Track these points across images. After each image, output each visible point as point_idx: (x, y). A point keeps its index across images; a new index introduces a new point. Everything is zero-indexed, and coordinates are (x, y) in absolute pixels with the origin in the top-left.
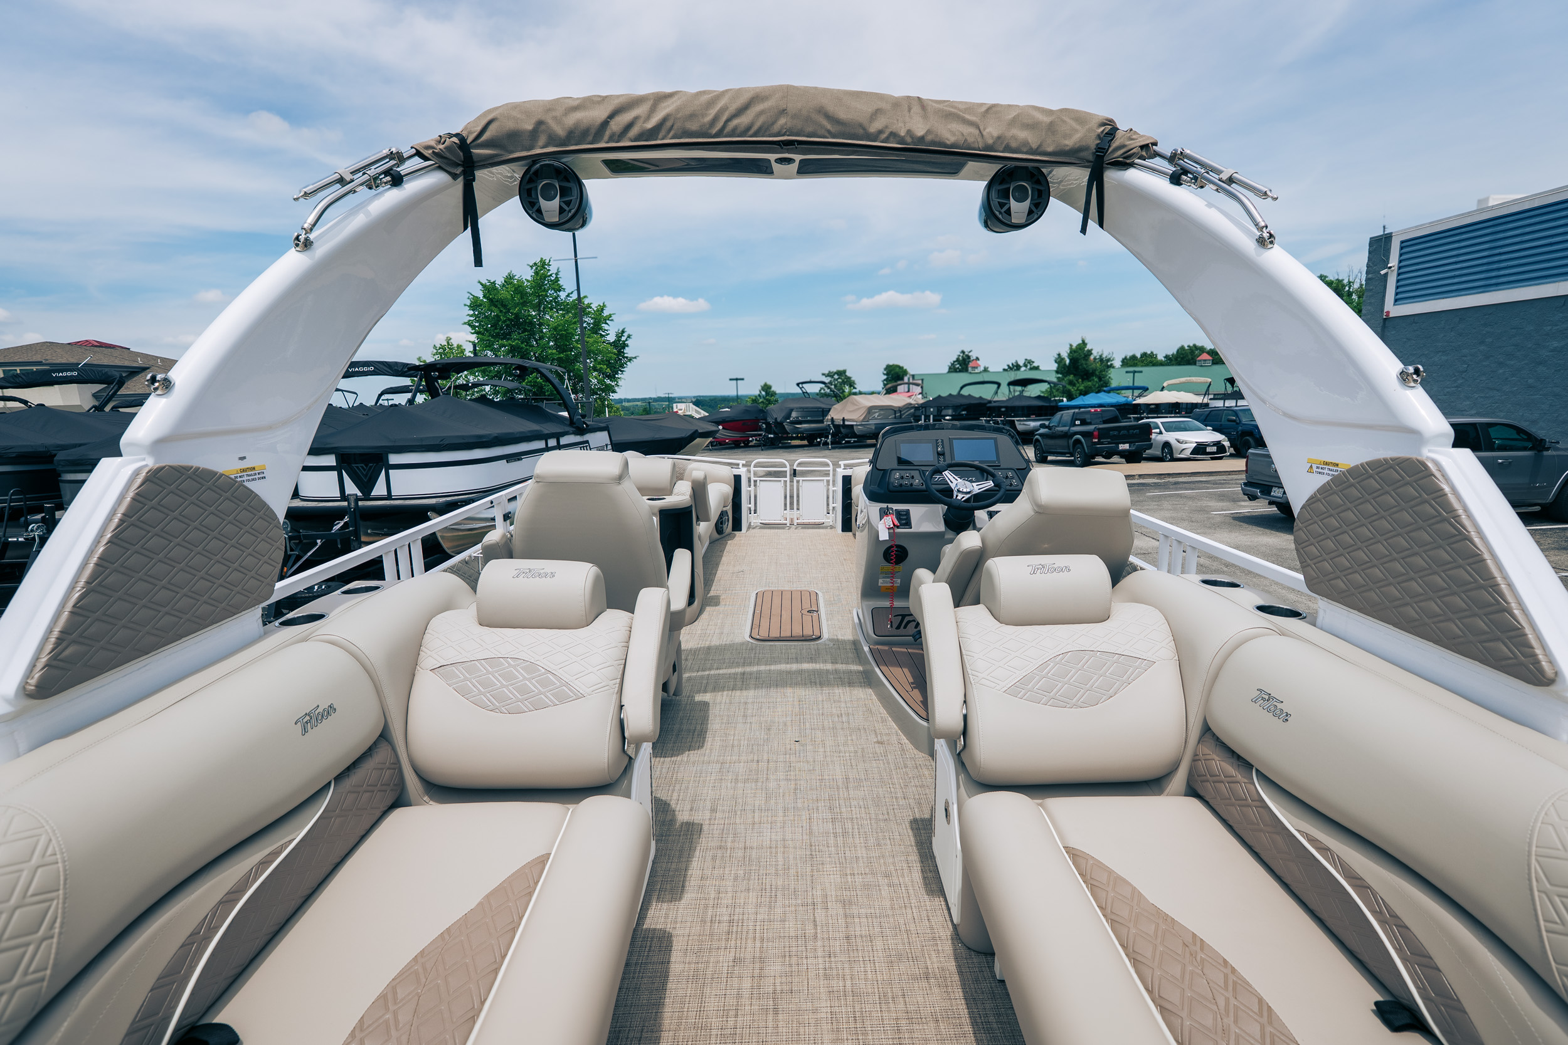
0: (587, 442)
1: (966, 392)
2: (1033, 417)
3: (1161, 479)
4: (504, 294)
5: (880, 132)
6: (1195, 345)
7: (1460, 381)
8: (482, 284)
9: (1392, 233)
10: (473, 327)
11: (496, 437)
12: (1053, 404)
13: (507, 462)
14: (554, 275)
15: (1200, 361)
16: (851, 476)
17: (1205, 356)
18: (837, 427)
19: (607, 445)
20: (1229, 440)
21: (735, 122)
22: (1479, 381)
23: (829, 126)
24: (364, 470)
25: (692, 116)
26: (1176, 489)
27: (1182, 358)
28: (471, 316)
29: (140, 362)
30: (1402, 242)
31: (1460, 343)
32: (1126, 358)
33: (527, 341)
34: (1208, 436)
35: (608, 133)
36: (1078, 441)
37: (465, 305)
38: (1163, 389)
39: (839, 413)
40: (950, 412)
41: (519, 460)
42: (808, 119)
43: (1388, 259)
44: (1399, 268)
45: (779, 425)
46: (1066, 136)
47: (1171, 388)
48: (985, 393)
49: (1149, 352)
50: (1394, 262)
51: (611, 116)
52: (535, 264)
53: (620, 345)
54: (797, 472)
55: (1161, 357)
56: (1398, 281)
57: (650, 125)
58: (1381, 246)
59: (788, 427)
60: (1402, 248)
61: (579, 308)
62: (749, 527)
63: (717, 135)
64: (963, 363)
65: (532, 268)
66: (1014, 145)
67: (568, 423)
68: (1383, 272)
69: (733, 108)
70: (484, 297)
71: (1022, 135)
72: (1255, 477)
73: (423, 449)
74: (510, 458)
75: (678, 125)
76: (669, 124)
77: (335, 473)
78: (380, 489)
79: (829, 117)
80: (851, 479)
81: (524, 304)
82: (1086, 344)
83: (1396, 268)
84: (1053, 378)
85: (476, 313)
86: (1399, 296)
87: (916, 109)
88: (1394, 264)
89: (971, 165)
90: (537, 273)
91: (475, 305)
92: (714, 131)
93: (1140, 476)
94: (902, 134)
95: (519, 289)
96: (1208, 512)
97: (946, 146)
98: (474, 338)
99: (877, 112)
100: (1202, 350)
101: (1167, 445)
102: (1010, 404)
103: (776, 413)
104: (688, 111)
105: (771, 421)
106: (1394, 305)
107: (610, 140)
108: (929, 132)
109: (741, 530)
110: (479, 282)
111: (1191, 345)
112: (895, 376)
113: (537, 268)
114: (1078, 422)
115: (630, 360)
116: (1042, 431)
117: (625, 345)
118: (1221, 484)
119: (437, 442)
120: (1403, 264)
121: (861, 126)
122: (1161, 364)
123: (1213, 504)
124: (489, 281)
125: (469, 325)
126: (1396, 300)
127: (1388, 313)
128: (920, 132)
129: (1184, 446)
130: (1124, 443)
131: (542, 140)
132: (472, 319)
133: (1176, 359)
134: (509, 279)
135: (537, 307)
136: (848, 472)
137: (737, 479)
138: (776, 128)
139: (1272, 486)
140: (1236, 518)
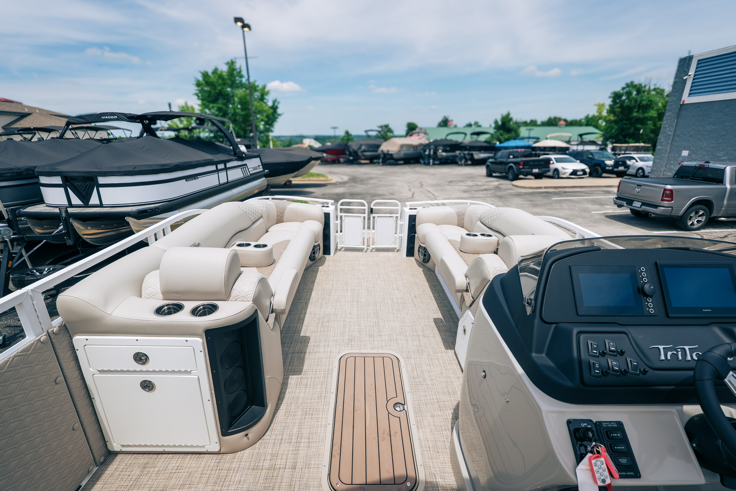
0: (246, 165)
1: (450, 137)
2: (483, 152)
3: (556, 189)
4: (213, 78)
6: (557, 117)
7: (720, 141)
8: (201, 73)
9: (693, 55)
10: (198, 96)
11: (176, 165)
12: (493, 145)
13: (186, 181)
14: (238, 69)
15: (559, 124)
16: (415, 215)
17: (562, 122)
18: (385, 155)
19: (259, 166)
20: (590, 168)
22: (732, 141)
24: (83, 187)
26: (567, 196)
27: (550, 123)
28: (197, 90)
29: (26, 110)
30: (699, 61)
31: (724, 119)
32: (525, 122)
33: (226, 105)
34: (579, 166)
36: (511, 167)
38: (547, 139)
39: (387, 147)
40: (441, 148)
41: (195, 179)
43: (689, 70)
44: (695, 76)
45: (355, 152)
47: (551, 138)
48: (459, 138)
49: (533, 120)
50: (692, 72)
52: (228, 63)
53: (274, 108)
54: (373, 210)
56: (693, 83)
58: (686, 63)
59: (360, 154)
60: (698, 64)
61: (252, 88)
62: (336, 249)
64: (445, 123)
65: (227, 65)
67: (233, 153)
68: (685, 78)
70: (203, 80)
72: (623, 195)
73: (121, 174)
74: (187, 178)
77: (63, 189)
78: (94, 200)
80: (415, 218)
81: (224, 84)
82: (510, 115)
83: (692, 76)
84: (492, 131)
85: (200, 89)
86: (692, 92)
88: (692, 73)
90: (230, 67)
91: (198, 84)
93: (545, 188)
95: (221, 77)
96: (590, 212)
98: (199, 102)
100: (560, 119)
101: (556, 170)
102: (472, 145)
103: (354, 146)
105: (351, 150)
106: (688, 97)
109: (329, 254)
111: (555, 117)
112: (412, 129)
113: (229, 65)
114: (511, 157)
115: (279, 115)
116: (491, 160)
117: (277, 108)
118: (589, 193)
119: (131, 169)
120: (697, 73)
122: (539, 126)
123: (590, 206)
124: (205, 72)
125: (196, 95)
126: (690, 94)
127: (684, 101)
129: (565, 171)
130: (536, 168)
132: (197, 92)
133: (548, 123)
134: (215, 71)
135: (231, 86)
136: (413, 212)
137: (327, 216)
139: (634, 201)
140: (607, 217)
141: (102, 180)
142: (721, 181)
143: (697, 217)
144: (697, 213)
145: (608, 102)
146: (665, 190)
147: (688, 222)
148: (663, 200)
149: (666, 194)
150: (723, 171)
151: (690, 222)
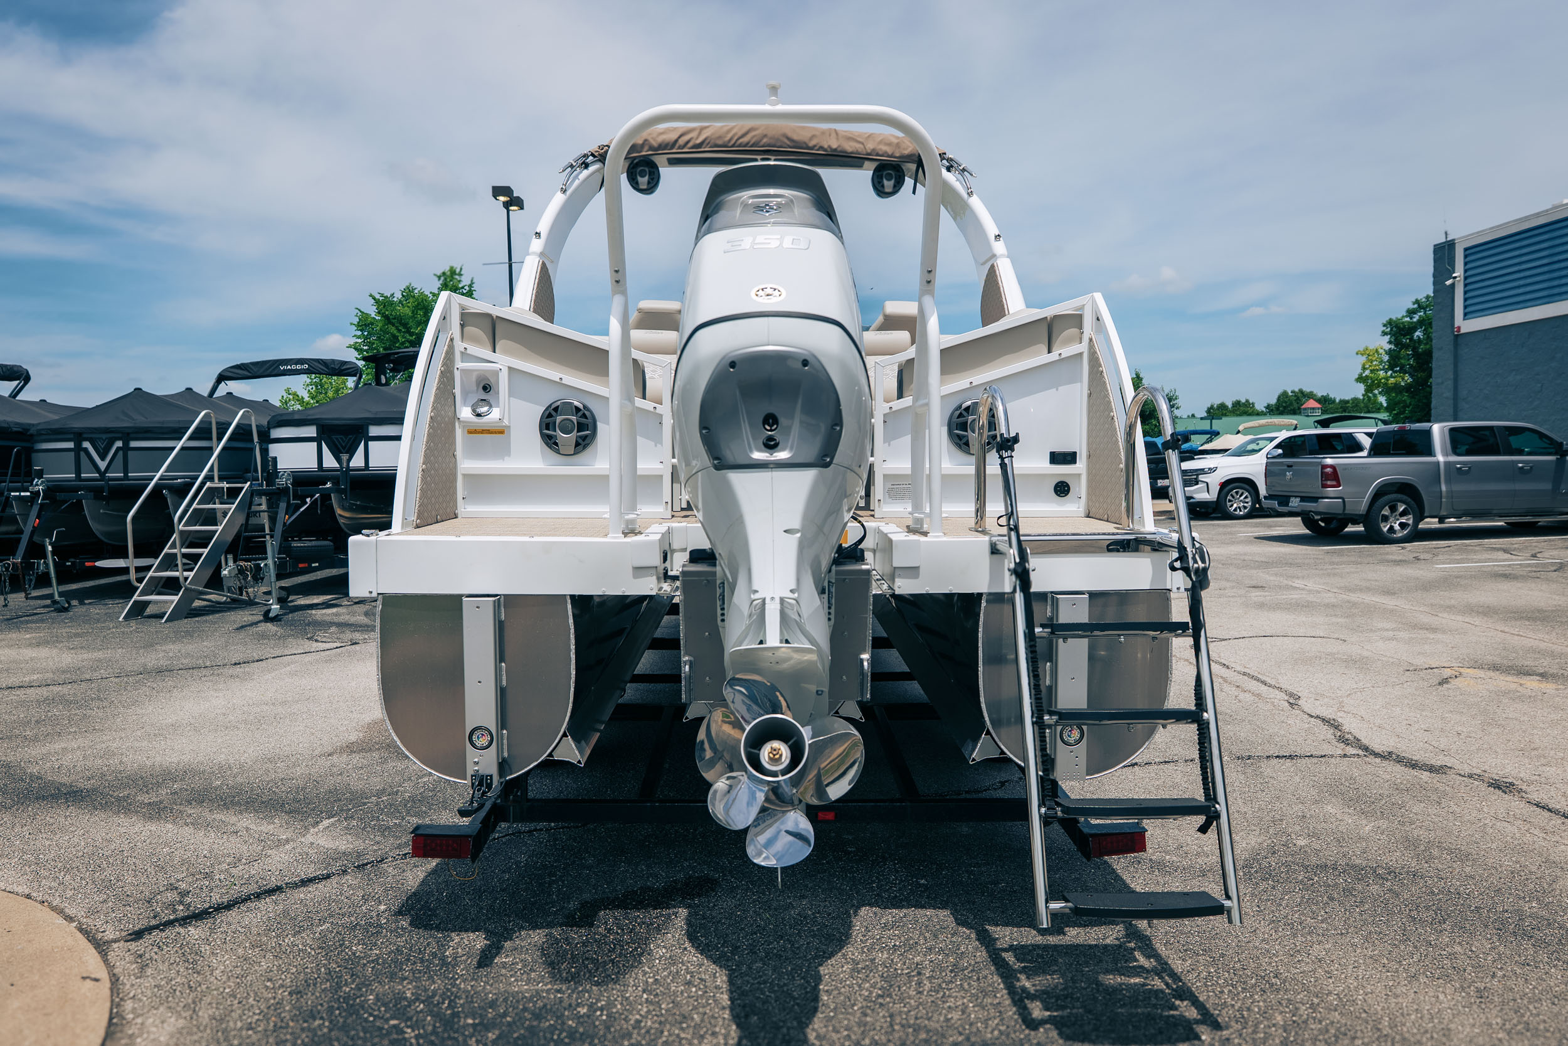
4: (404, 309)
5: (815, 146)
6: (1301, 391)
7: (1536, 402)
8: (374, 299)
9: (1454, 240)
14: (467, 288)
15: (1305, 409)
17: (1312, 404)
21: (741, 141)
22: (1554, 401)
23: (788, 143)
24: (344, 441)
25: (720, 137)
27: (1285, 408)
28: (359, 337)
30: (1466, 250)
31: (1532, 360)
32: (1212, 407)
35: (677, 145)
37: (351, 324)
38: (1238, 432)
42: (778, 140)
43: (1453, 269)
44: (1466, 278)
46: (904, 149)
49: (1243, 401)
50: (1459, 272)
51: (679, 137)
52: (444, 273)
55: (1260, 406)
56: (1465, 292)
57: (698, 141)
58: (1445, 255)
60: (1466, 256)
63: (733, 146)
65: (439, 279)
66: (880, 153)
68: (1448, 283)
69: (740, 134)
70: (377, 313)
71: (885, 148)
75: (712, 141)
76: (707, 141)
77: (315, 445)
78: (357, 461)
79: (788, 138)
82: (1141, 379)
83: (1462, 278)
85: (366, 333)
86: (1469, 309)
87: (833, 135)
88: (1459, 274)
89: (867, 163)
91: (364, 323)
92: (730, 144)
94: (826, 146)
97: (846, 152)
99: (813, 136)
100: (1310, 396)
104: (717, 135)
106: (1464, 319)
107: (679, 148)
108: (839, 146)
110: (371, 296)
111: (1297, 390)
113: (446, 279)
120: (1469, 273)
121: (805, 143)
124: (382, 295)
125: (356, 349)
126: (1465, 314)
127: (1459, 328)
128: (834, 146)
131: (646, 148)
132: (360, 341)
133: (1278, 409)
134: (410, 292)
138: (762, 143)
139: (1290, 497)
140: (1256, 538)
141: (374, 431)
142: (1429, 451)
143: (1398, 517)
144: (1393, 509)
145: (1384, 343)
146: (1324, 467)
147: (1382, 525)
148: (1324, 486)
149: (1327, 474)
150: (1428, 433)
151: (1385, 527)
